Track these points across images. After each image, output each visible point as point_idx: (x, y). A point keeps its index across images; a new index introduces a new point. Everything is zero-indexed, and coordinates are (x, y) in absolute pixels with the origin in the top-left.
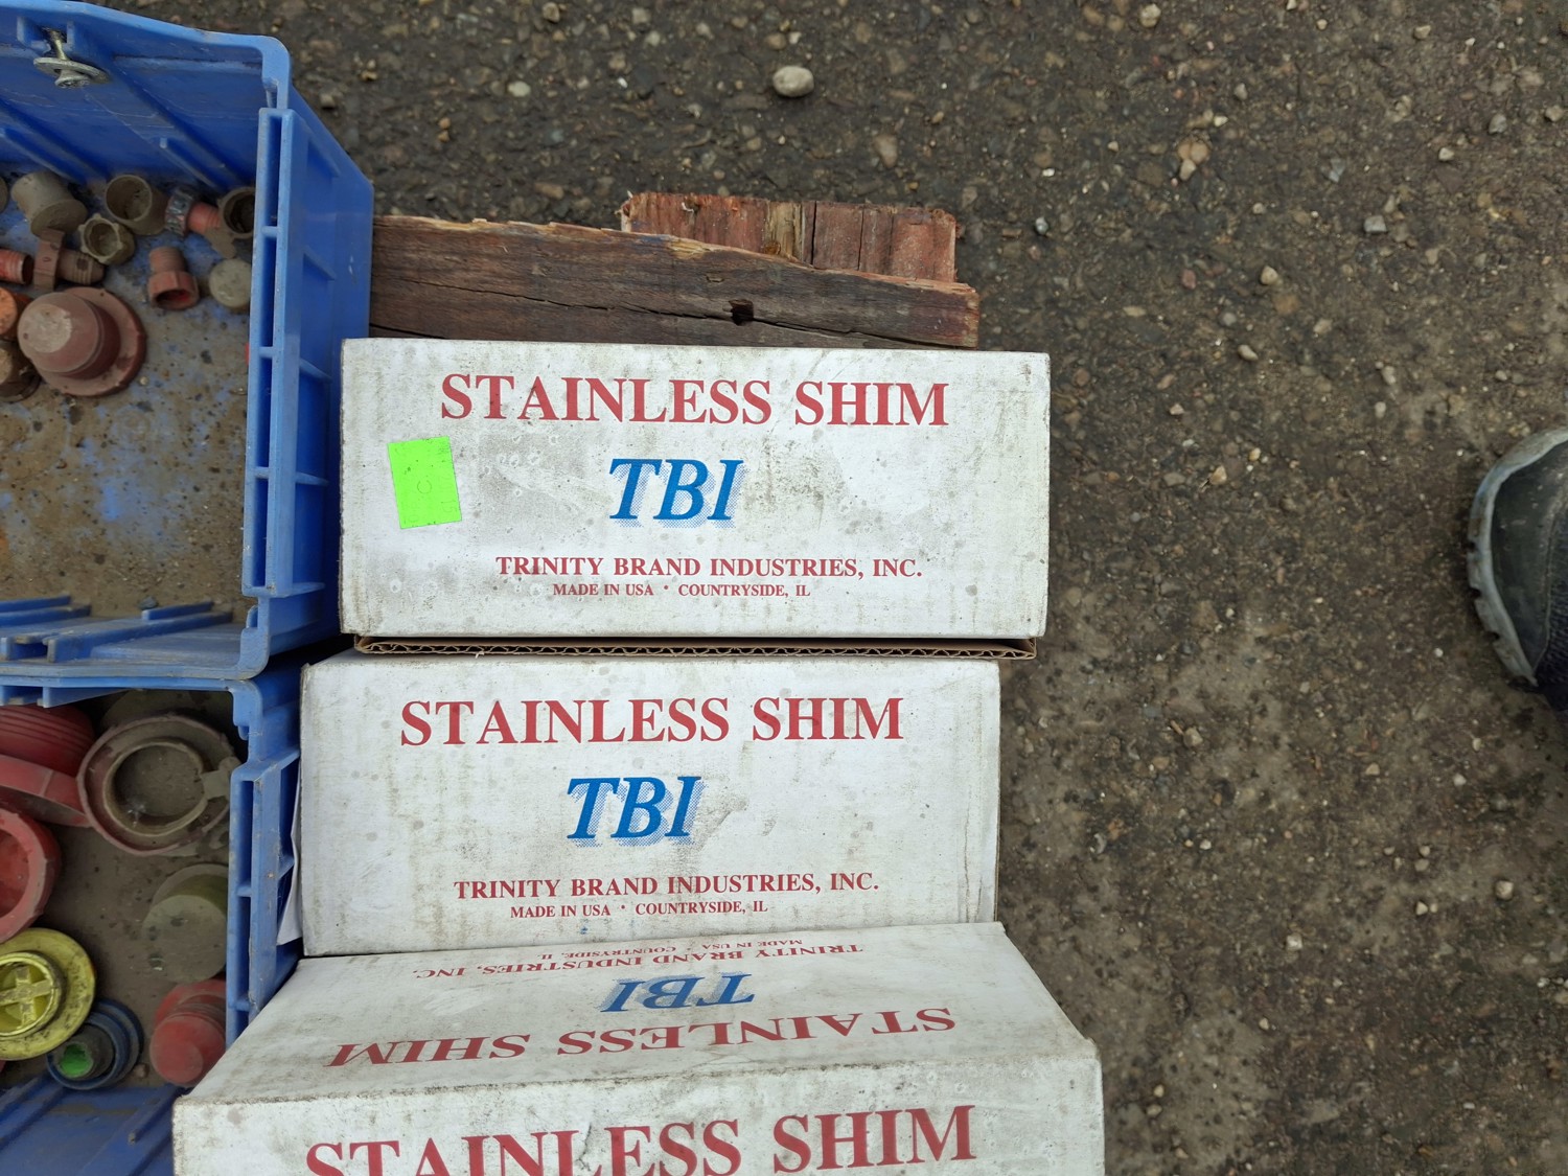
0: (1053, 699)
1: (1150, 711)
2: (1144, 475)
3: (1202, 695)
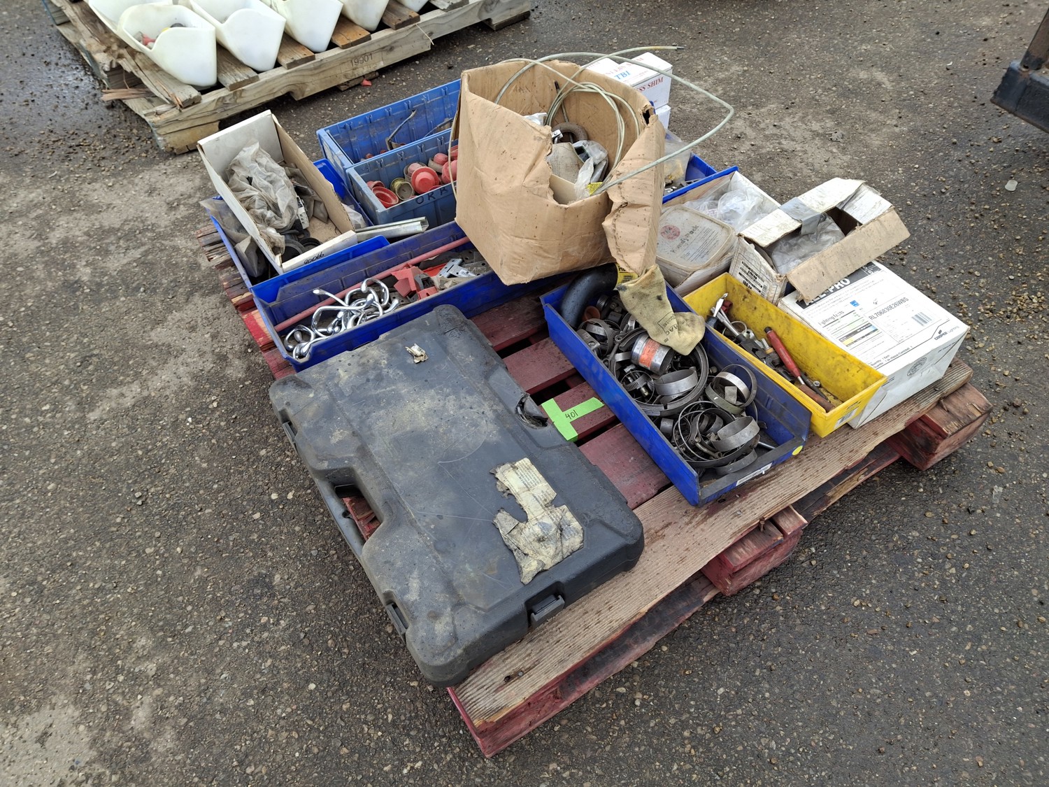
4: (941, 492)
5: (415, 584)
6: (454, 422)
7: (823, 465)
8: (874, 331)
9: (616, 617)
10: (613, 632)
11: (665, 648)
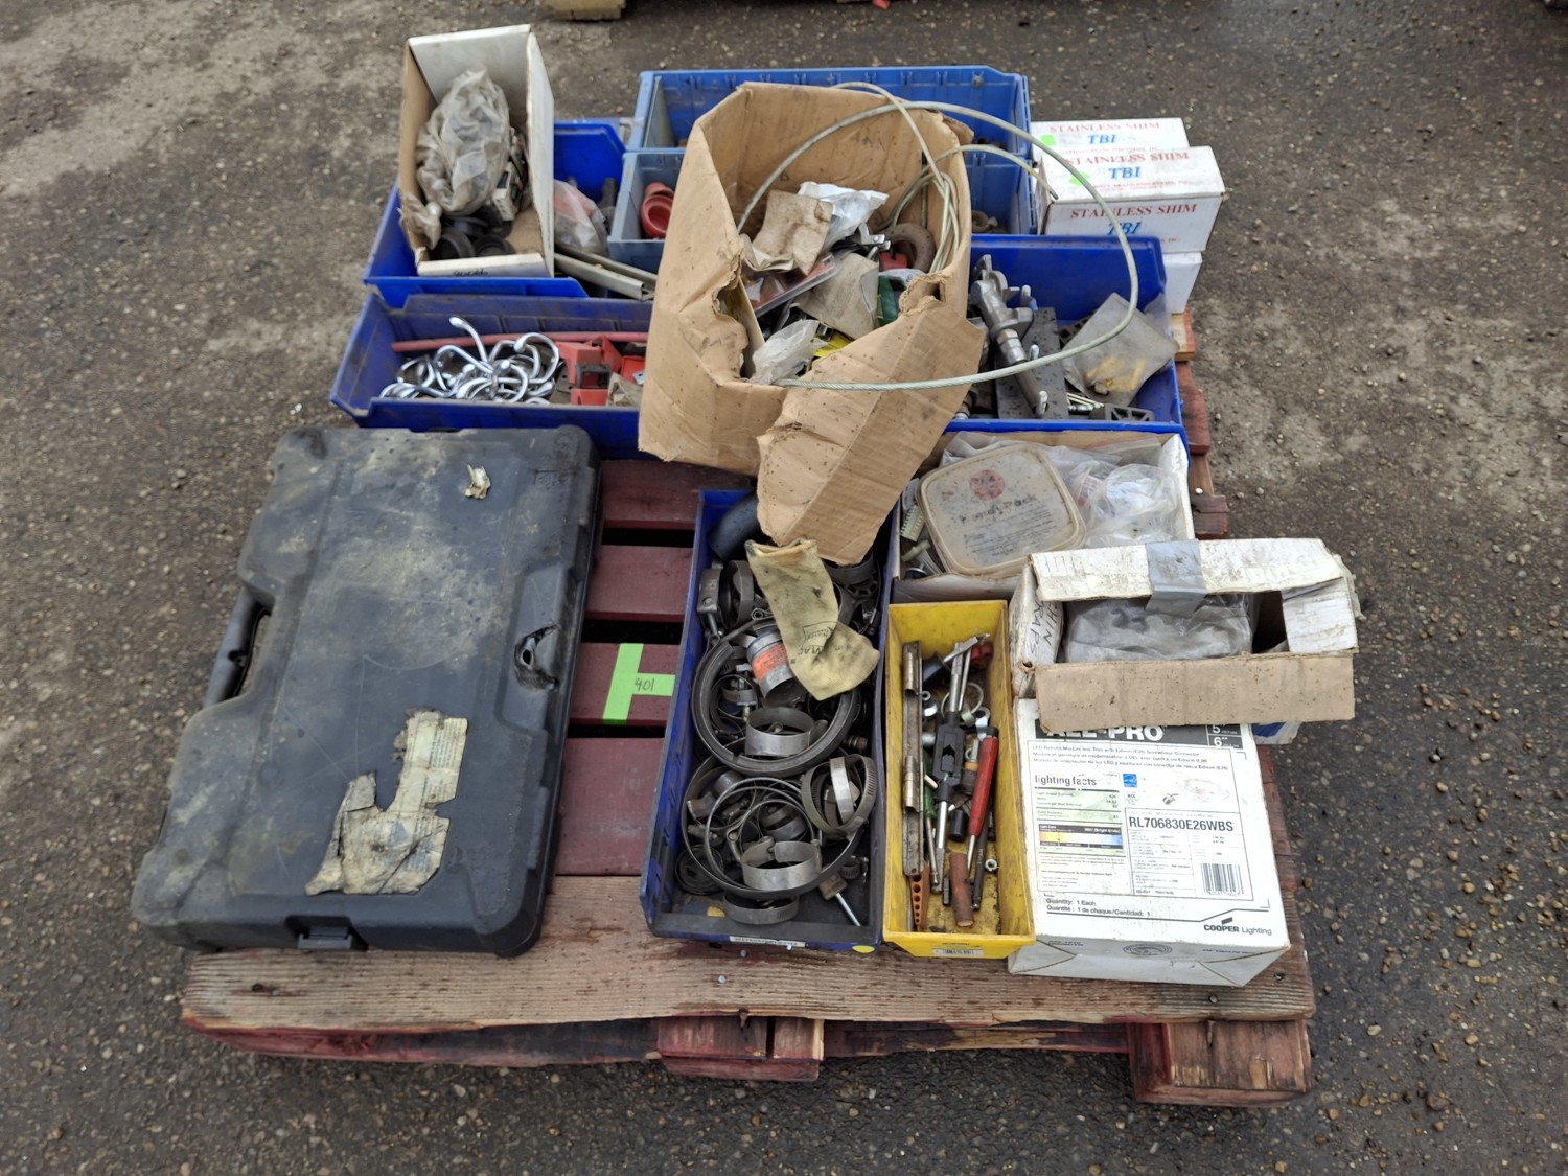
4: (1153, 1149)
5: (199, 802)
6: (431, 610)
7: (909, 994)
8: (1113, 847)
9: (439, 1007)
10: (418, 1024)
11: (555, 1079)
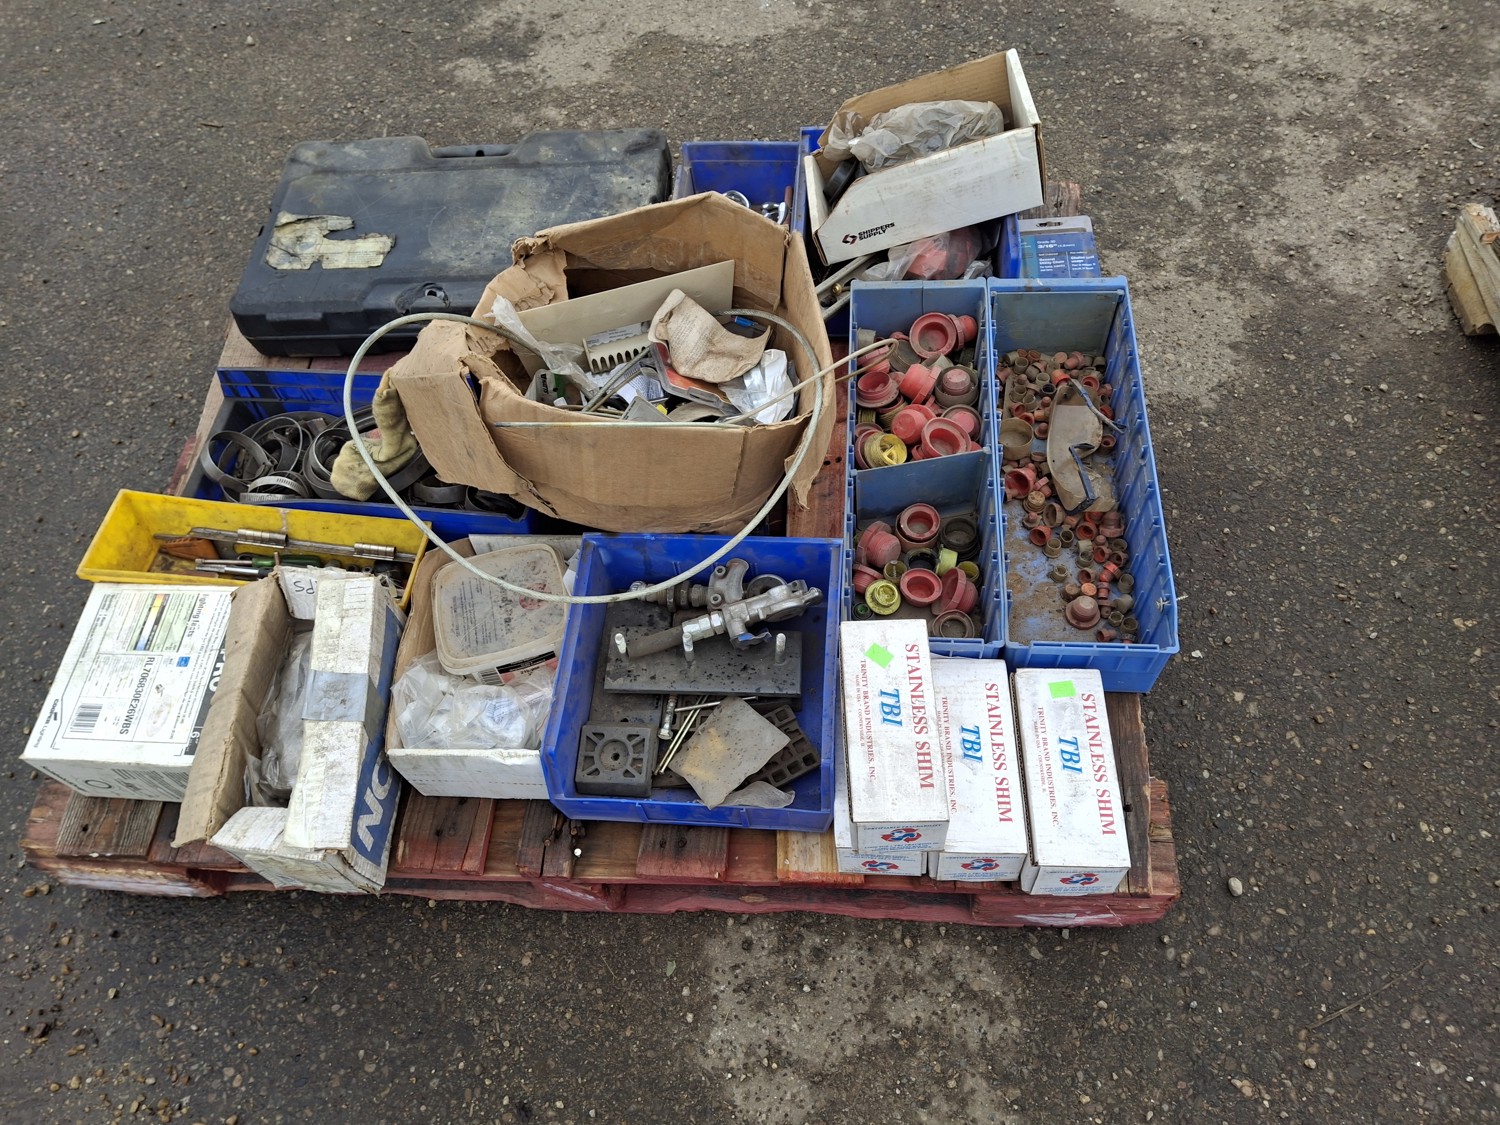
0: (966, 1011)
1: (963, 1062)
2: (1080, 1060)
3: (973, 1091)
5: (357, 153)
